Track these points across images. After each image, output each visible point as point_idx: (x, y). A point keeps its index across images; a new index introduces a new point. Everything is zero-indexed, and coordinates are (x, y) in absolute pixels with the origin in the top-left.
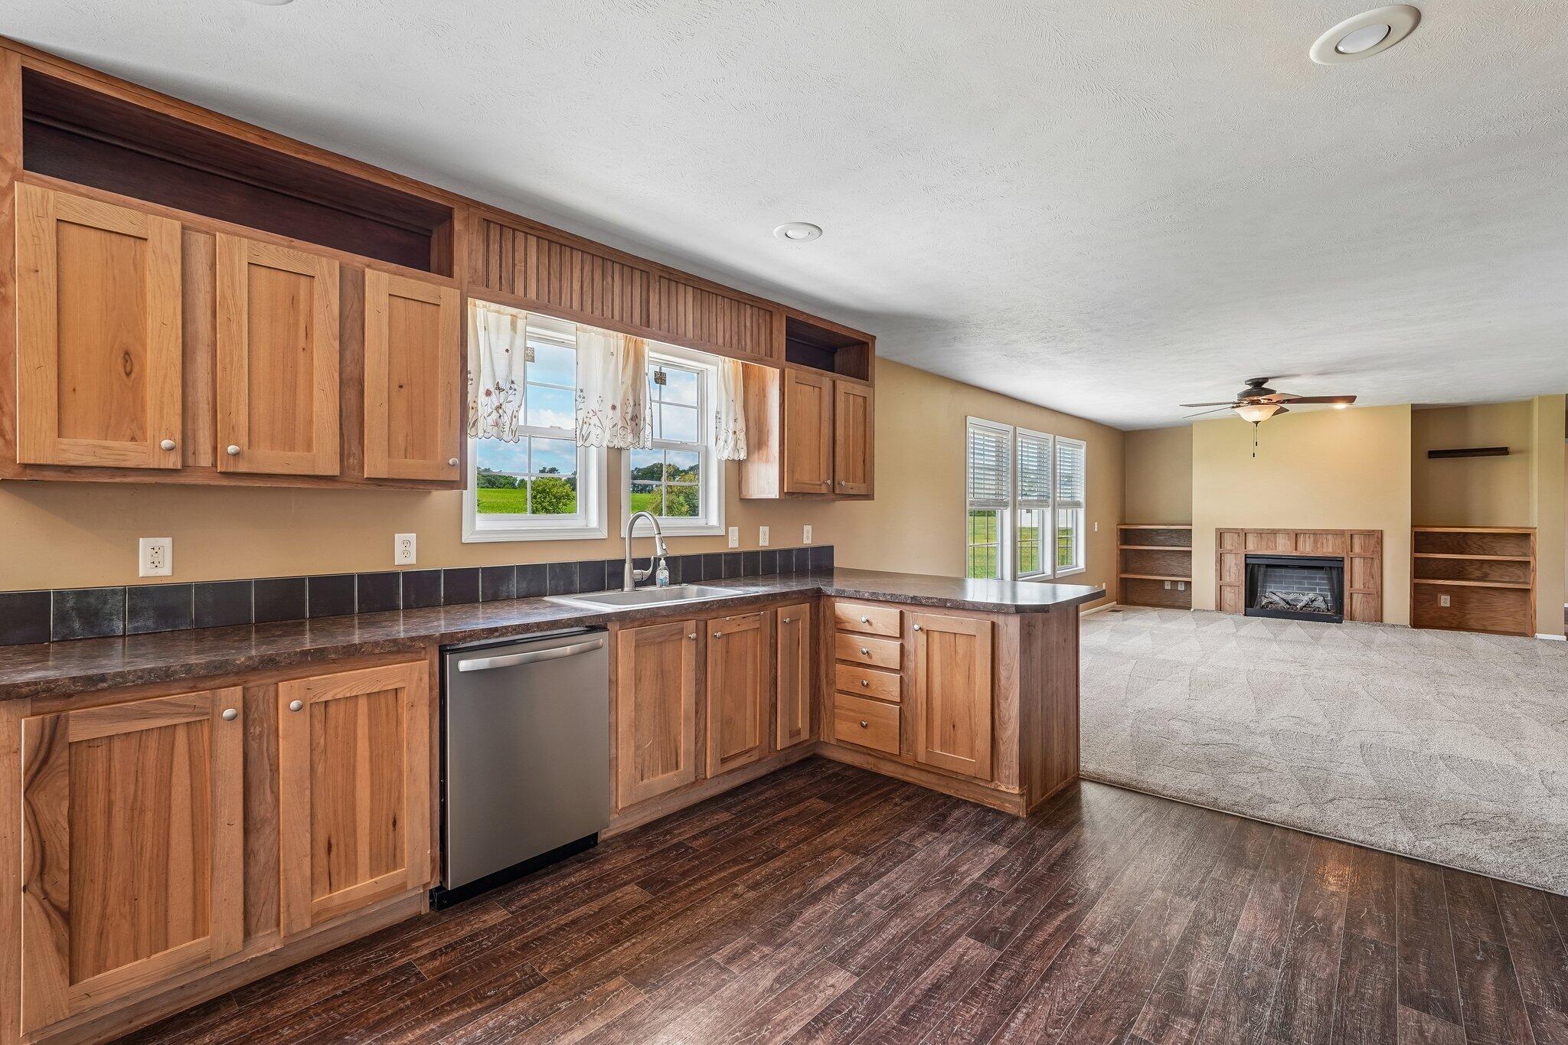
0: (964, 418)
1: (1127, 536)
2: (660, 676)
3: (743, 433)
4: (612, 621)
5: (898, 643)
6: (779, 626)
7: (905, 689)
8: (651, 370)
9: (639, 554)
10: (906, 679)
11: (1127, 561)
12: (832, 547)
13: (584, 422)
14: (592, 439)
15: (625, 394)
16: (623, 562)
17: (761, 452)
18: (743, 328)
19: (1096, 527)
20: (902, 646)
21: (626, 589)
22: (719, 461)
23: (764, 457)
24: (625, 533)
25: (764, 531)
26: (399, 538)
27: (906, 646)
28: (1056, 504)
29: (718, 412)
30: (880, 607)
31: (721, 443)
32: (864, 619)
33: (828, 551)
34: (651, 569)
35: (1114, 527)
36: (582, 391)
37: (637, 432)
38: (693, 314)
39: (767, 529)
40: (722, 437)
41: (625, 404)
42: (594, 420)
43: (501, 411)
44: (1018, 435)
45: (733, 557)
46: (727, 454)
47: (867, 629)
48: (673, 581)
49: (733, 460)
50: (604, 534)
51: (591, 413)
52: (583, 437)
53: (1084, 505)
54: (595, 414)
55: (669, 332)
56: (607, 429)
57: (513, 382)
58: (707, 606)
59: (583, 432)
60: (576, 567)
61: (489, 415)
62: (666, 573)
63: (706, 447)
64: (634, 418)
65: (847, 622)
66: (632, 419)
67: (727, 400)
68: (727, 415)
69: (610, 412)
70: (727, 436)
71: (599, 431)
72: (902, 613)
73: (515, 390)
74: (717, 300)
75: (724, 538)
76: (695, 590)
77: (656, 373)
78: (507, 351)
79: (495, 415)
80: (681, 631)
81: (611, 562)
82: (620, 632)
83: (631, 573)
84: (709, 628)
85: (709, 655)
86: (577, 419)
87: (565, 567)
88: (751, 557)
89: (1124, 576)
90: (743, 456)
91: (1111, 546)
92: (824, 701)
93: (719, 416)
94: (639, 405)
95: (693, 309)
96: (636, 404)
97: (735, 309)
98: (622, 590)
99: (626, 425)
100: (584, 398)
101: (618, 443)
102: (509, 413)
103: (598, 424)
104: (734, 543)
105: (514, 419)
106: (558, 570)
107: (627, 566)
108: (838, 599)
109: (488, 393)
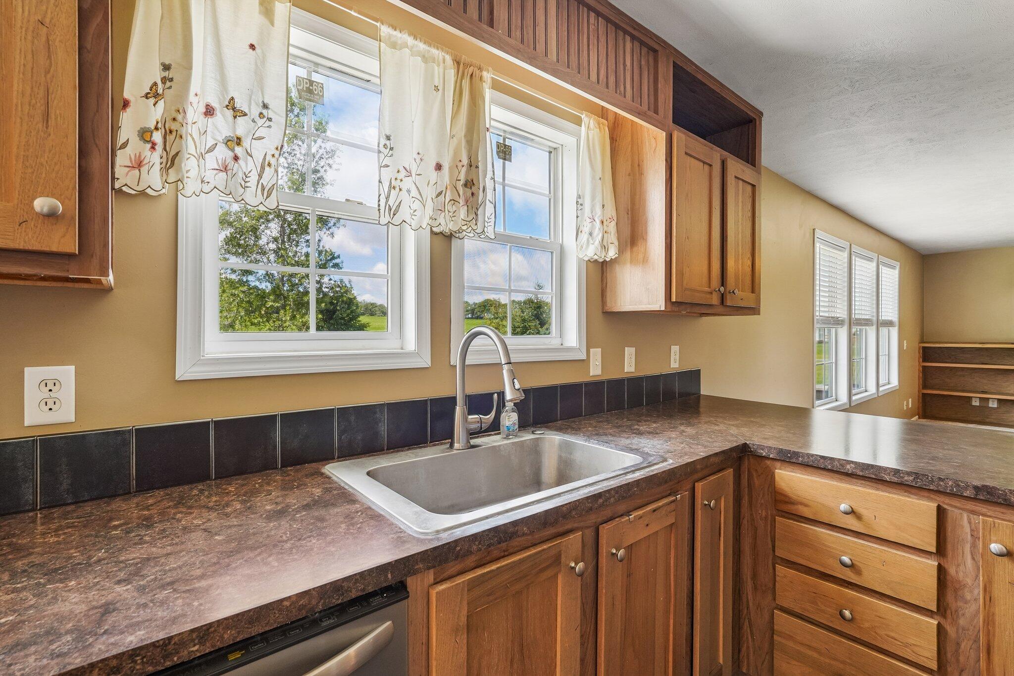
0: (812, 231)
1: (927, 354)
2: (517, 656)
3: (613, 223)
4: (415, 572)
5: (933, 563)
6: (699, 513)
7: (950, 649)
8: (491, 141)
9: (476, 388)
10: (951, 631)
11: (927, 377)
12: (698, 372)
13: (392, 187)
14: (404, 213)
15: (456, 153)
16: (453, 400)
17: (635, 249)
18: (622, 67)
19: (905, 345)
20: (941, 570)
21: (456, 445)
22: (580, 260)
23: (641, 256)
24: (455, 359)
25: (630, 353)
26: (33, 375)
27: (952, 570)
28: (879, 324)
29: (579, 197)
30: (878, 489)
31: (584, 237)
32: (843, 507)
33: (695, 376)
34: (493, 414)
35: (916, 345)
36: (388, 138)
37: (473, 205)
38: (557, 28)
39: (633, 350)
40: (586, 229)
41: (456, 160)
42: (408, 183)
43: (239, 150)
44: (852, 253)
45: (595, 388)
46: (592, 252)
47: (851, 523)
48: (523, 425)
49: (596, 261)
50: (425, 361)
51: (403, 173)
52: (390, 210)
53: (897, 324)
54: (409, 174)
55: (522, 42)
56: (429, 201)
57: (265, 106)
58: (601, 501)
59: (391, 202)
60: (382, 412)
61: (210, 150)
62: (514, 417)
63: (562, 246)
64: (469, 184)
65: (802, 504)
66: (465, 185)
67: (593, 178)
68: (593, 198)
69: (433, 175)
70: (593, 227)
71: (417, 205)
72: (941, 513)
73: (270, 120)
74: (588, 17)
75: (584, 363)
76: (557, 442)
77: (498, 145)
78: (252, 47)
79: (222, 153)
80: (557, 560)
81: (435, 401)
82: (434, 593)
83: (465, 420)
84: (603, 541)
85: (602, 591)
86: (380, 182)
87: (366, 412)
88: (616, 385)
89: (926, 391)
90: (612, 253)
91: (915, 364)
92: (749, 613)
93: (580, 201)
94: (477, 167)
95: (557, 20)
96: (472, 165)
97: (612, 36)
98: (452, 446)
99: (457, 198)
100: (391, 149)
101: (446, 225)
102: (259, 157)
103: (414, 193)
104: (595, 370)
105: (267, 168)
106: (353, 418)
107: (459, 410)
108: (778, 464)
109: (209, 111)
